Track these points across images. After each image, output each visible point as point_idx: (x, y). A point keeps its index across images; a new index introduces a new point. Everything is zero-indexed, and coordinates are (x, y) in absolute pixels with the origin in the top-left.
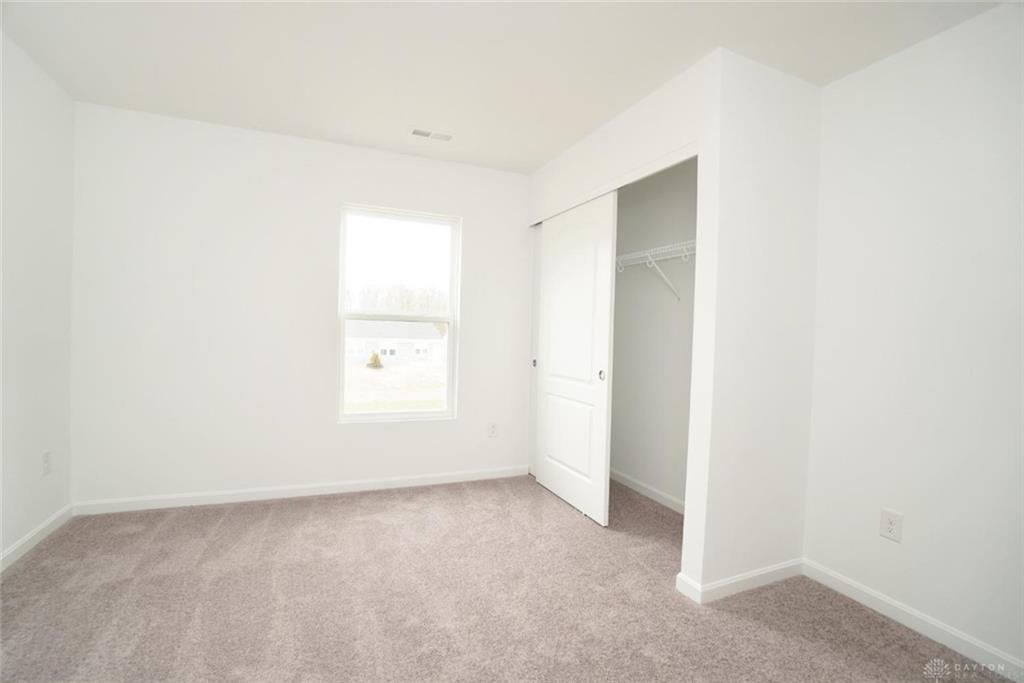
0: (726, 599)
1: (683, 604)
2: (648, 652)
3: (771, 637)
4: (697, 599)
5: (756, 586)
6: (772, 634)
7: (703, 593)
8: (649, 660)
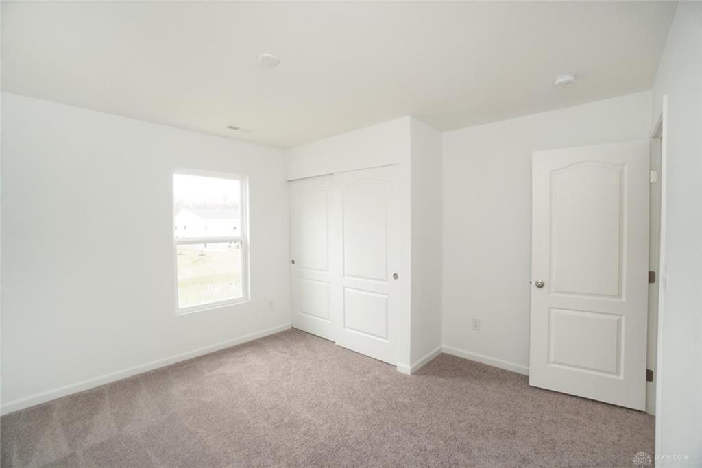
0: (419, 370)
1: (404, 377)
2: (400, 400)
3: (441, 380)
4: (409, 373)
5: (427, 362)
6: (442, 379)
7: (411, 370)
8: (402, 402)
